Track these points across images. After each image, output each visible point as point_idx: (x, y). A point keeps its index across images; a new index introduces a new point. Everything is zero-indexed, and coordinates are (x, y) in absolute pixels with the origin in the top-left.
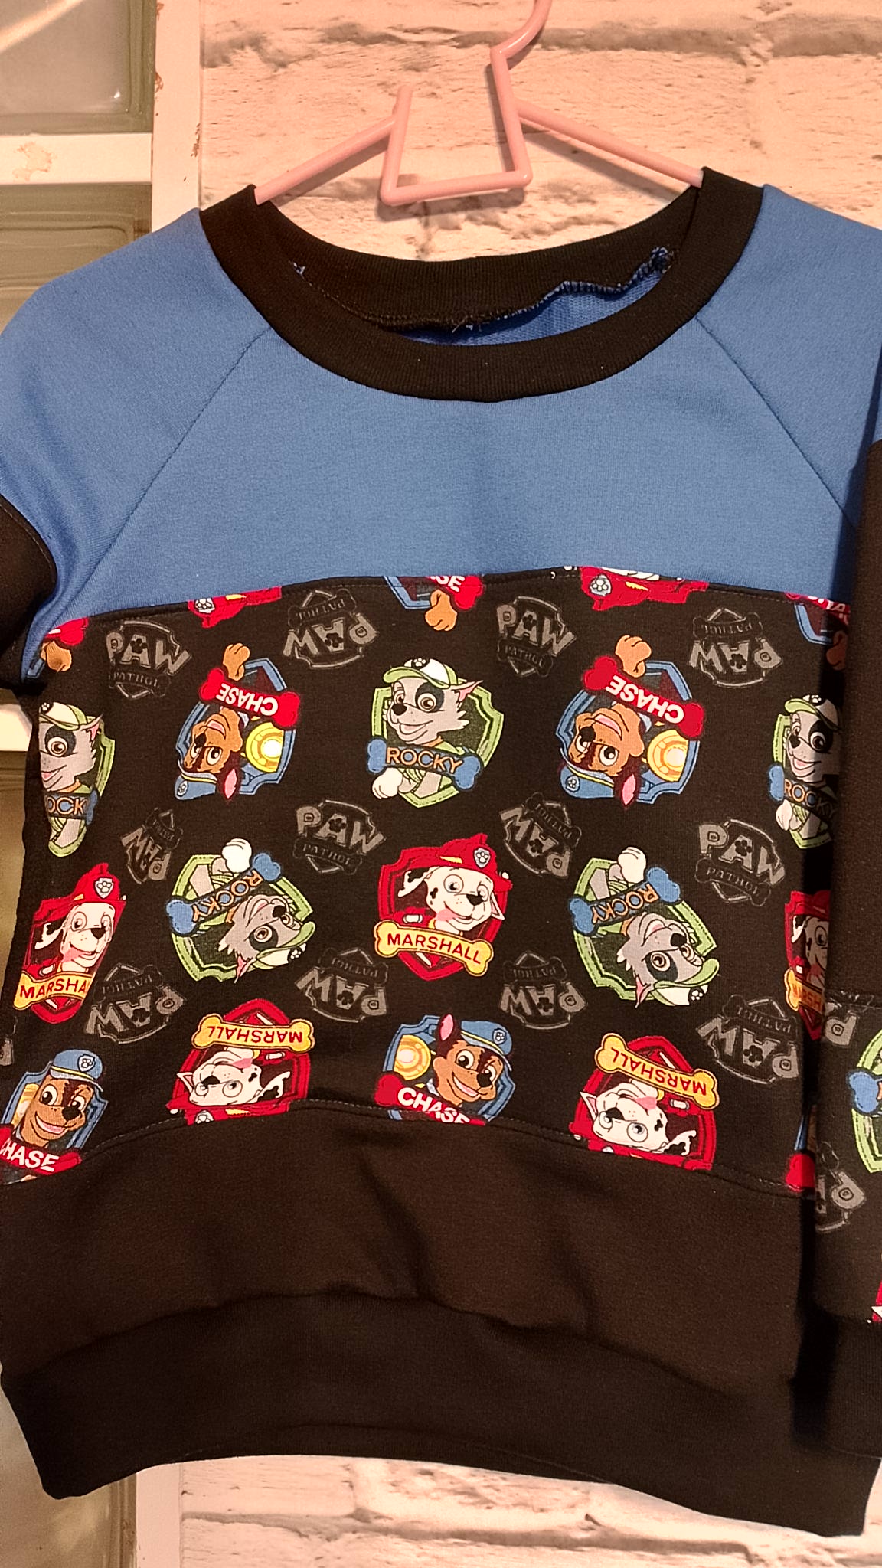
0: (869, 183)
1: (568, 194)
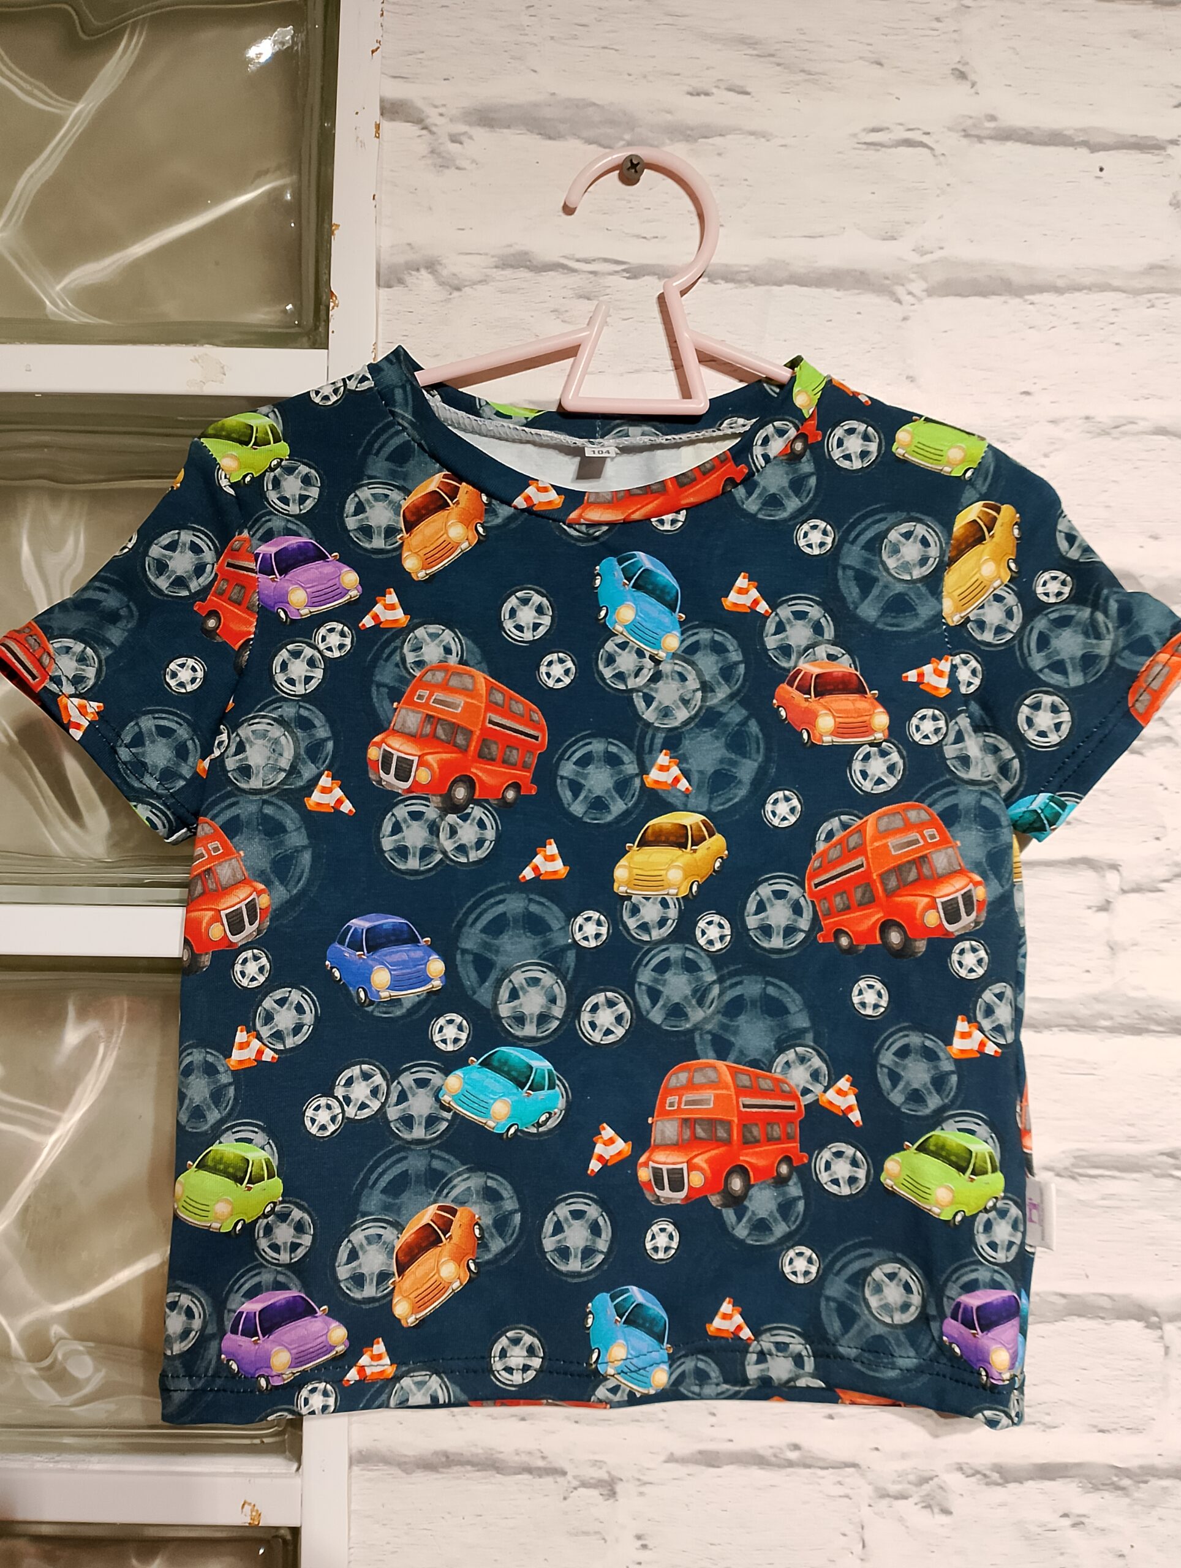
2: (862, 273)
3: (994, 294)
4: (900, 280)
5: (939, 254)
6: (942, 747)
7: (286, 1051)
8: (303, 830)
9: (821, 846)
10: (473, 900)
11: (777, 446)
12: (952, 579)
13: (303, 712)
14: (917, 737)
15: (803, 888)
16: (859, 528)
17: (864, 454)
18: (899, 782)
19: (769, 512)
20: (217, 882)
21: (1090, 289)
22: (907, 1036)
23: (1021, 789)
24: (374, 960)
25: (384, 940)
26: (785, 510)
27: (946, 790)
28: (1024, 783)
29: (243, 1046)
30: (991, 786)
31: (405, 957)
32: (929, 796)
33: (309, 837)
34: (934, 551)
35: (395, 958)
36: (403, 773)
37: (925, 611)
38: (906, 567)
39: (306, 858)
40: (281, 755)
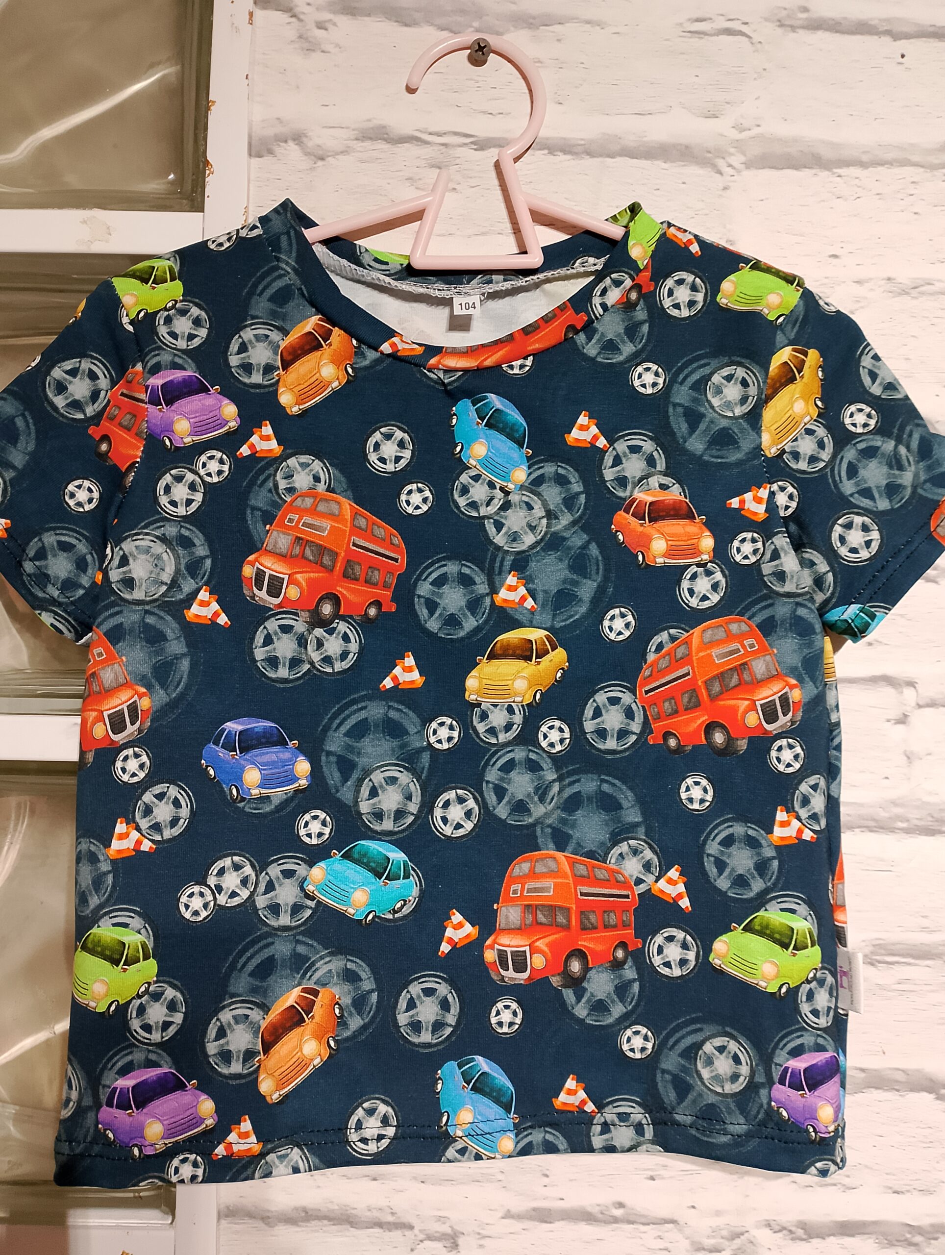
2: (687, 147)
3: (805, 167)
4: (721, 153)
5: (756, 131)
6: (760, 565)
7: (163, 841)
8: (182, 639)
9: (651, 657)
10: (337, 706)
11: (614, 296)
12: (769, 414)
13: (184, 532)
14: (738, 558)
15: (635, 695)
16: (686, 372)
17: (691, 304)
18: (722, 598)
19: (606, 356)
20: (101, 684)
21: (892, 165)
22: (731, 826)
23: (834, 600)
24: (246, 760)
25: (255, 742)
26: (621, 353)
27: (763, 604)
28: (837, 595)
29: (122, 837)
30: (808, 597)
31: (274, 757)
32: (749, 609)
33: (188, 646)
34: (753, 390)
35: (266, 758)
36: (275, 588)
37: (746, 445)
38: (728, 405)
39: (185, 665)
40: (163, 570)
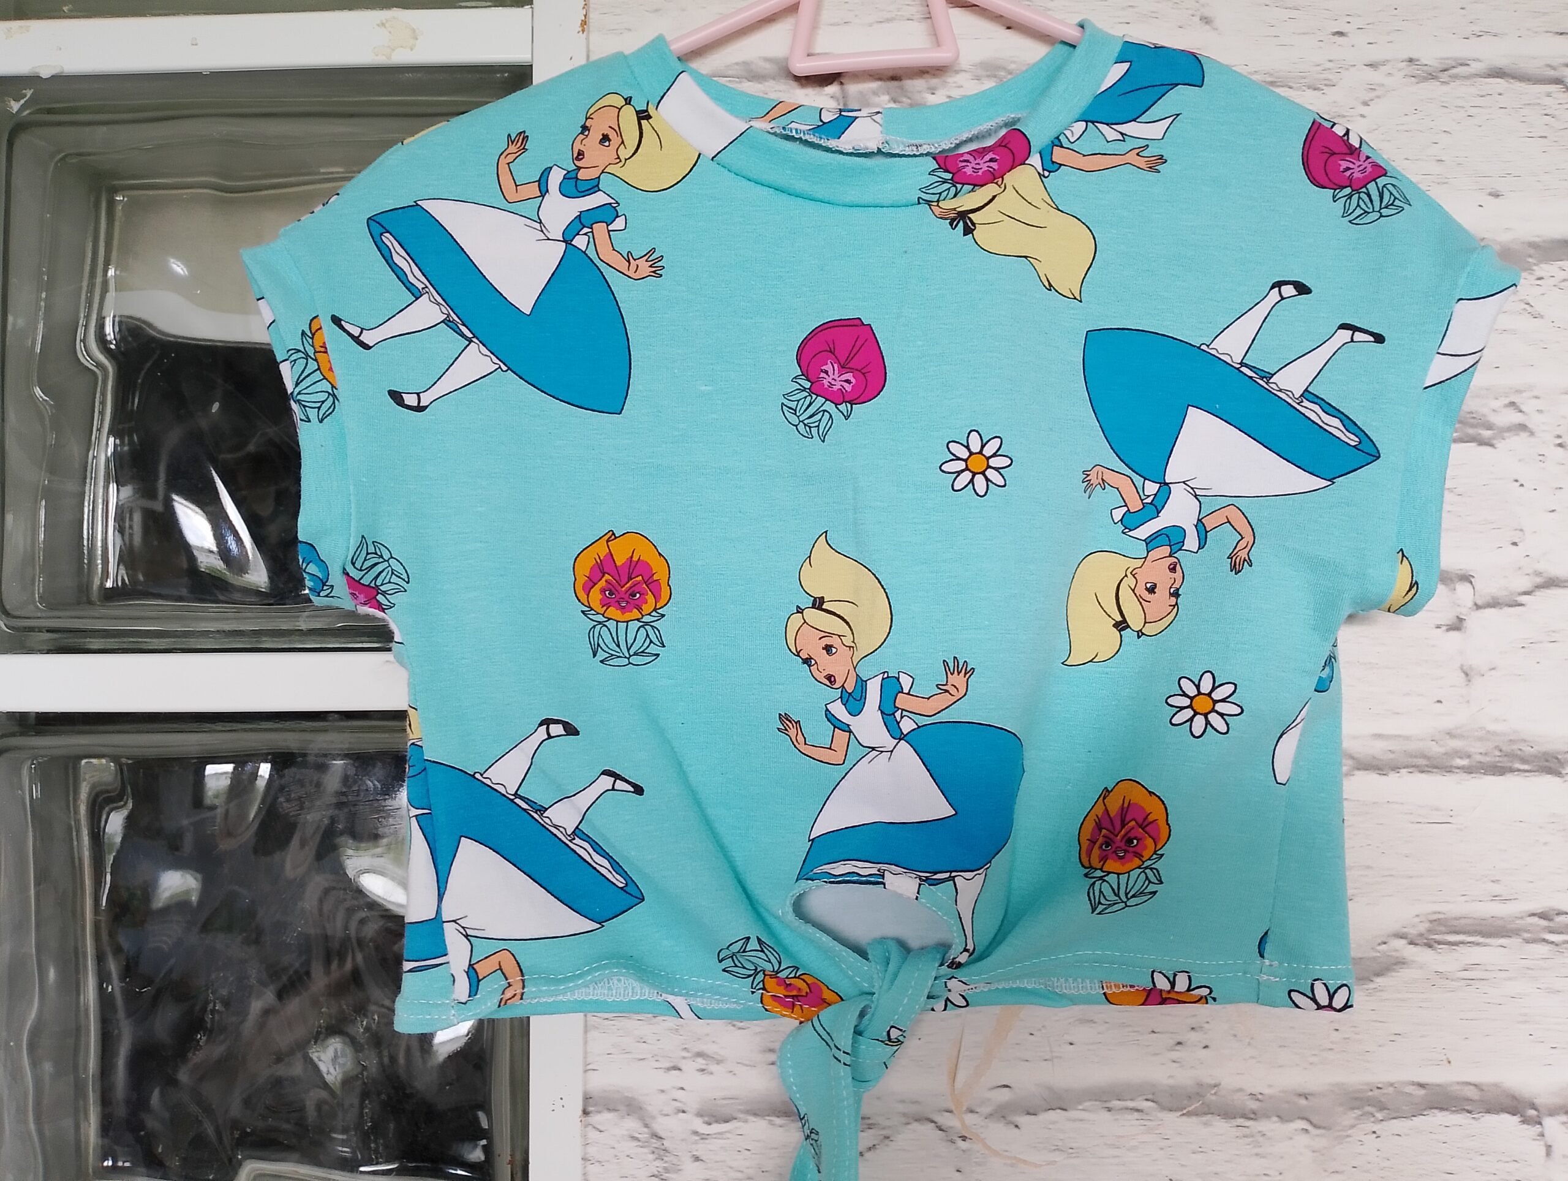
0: (1330, 61)
1: (1002, 73)
